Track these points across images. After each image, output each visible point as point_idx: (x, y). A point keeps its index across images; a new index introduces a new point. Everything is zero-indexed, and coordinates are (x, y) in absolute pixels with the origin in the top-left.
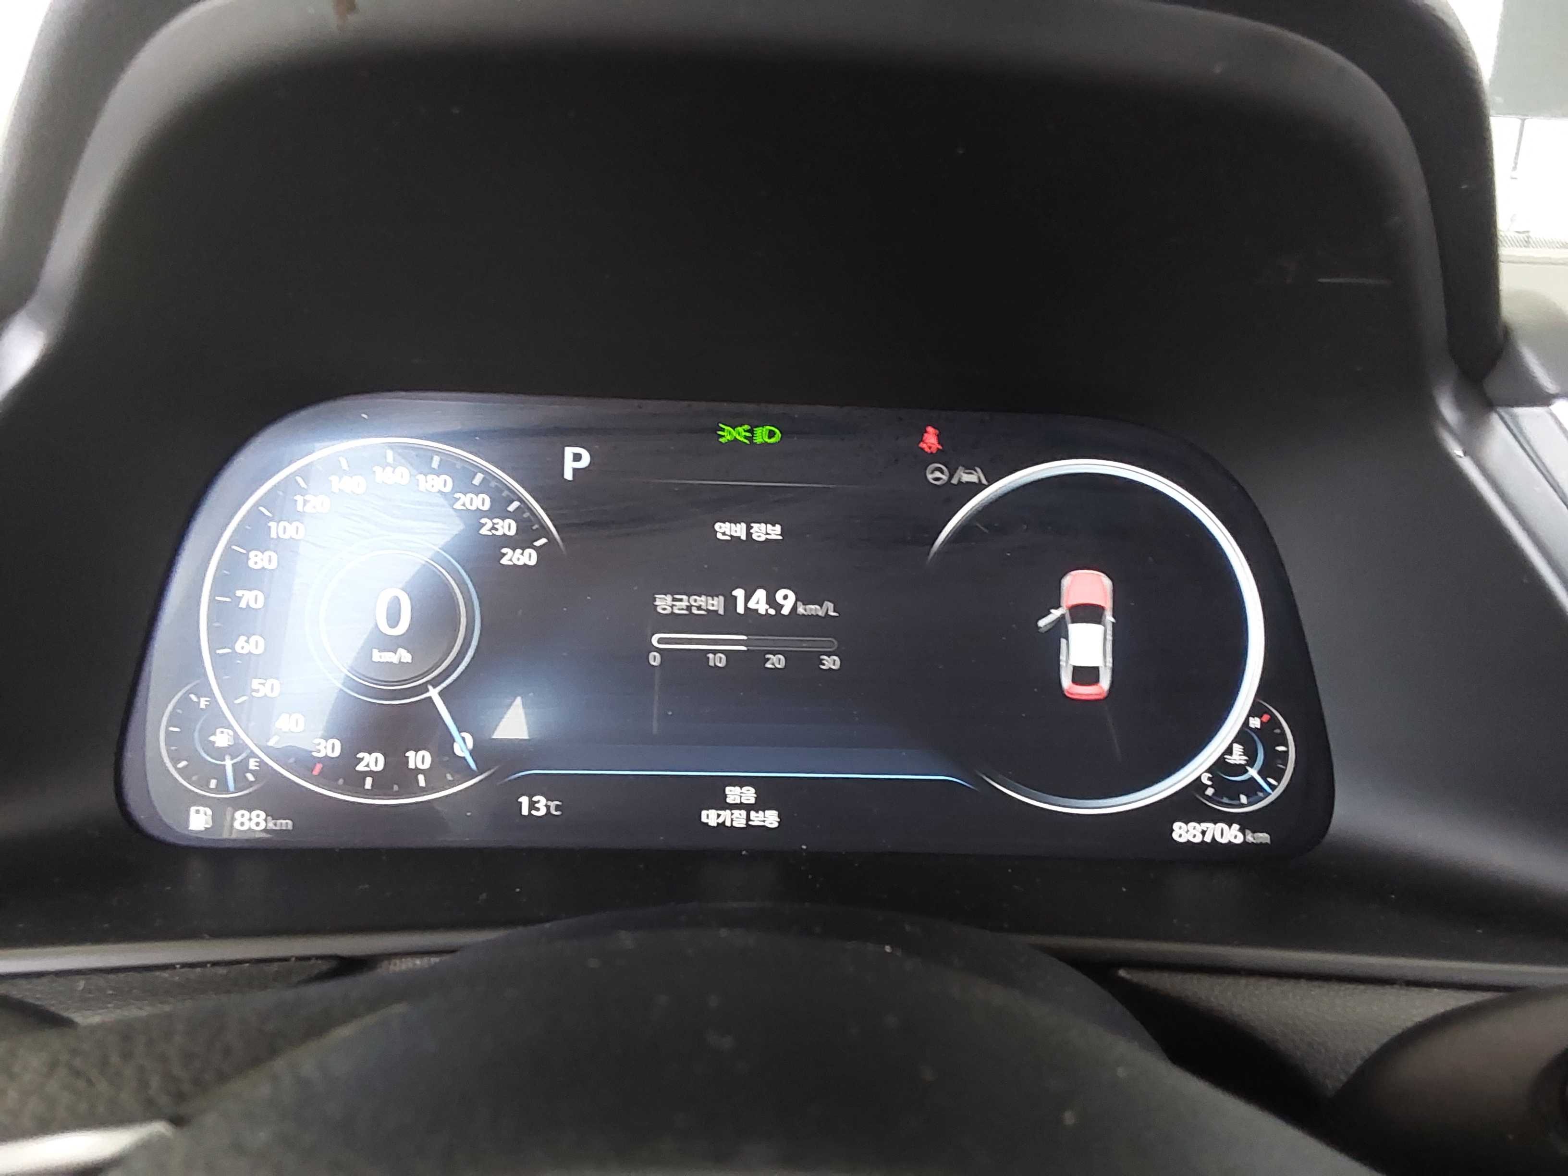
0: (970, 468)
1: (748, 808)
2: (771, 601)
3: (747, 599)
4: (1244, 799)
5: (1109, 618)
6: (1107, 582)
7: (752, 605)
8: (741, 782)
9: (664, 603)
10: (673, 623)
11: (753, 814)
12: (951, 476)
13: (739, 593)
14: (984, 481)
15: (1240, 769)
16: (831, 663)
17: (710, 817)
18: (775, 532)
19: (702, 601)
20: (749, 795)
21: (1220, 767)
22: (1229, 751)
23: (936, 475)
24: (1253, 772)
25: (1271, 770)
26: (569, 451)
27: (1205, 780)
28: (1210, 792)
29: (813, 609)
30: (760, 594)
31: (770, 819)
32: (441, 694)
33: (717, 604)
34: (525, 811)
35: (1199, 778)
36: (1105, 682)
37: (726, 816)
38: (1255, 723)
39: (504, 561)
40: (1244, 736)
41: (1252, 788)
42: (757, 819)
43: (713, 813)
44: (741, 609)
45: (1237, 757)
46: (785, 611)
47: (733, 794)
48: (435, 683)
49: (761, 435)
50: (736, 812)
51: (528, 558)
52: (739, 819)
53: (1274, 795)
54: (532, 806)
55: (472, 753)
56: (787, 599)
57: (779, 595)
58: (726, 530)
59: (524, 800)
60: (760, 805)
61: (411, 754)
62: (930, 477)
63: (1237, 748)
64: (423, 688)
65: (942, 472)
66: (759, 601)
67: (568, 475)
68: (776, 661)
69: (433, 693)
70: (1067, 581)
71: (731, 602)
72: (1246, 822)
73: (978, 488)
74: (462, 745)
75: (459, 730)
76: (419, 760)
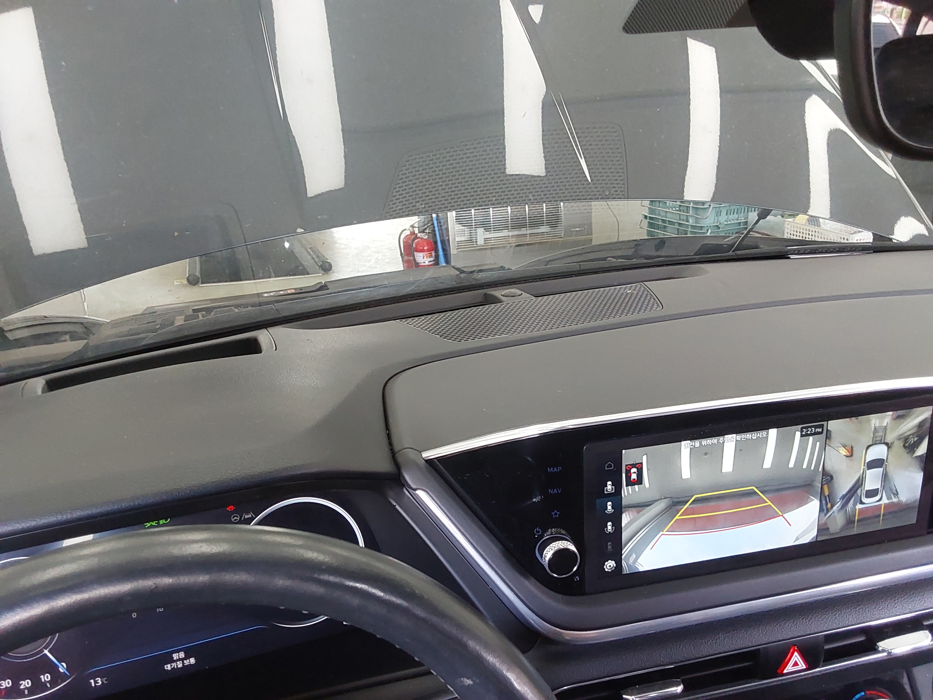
0: (247, 513)
1: (182, 660)
8: (178, 651)
11: (185, 661)
12: (241, 518)
14: (254, 516)
17: (168, 667)
20: (182, 655)
23: (235, 519)
31: (192, 661)
32: (49, 651)
34: (93, 685)
37: (174, 665)
42: (186, 662)
43: (169, 666)
47: (175, 656)
48: (46, 648)
50: (178, 663)
52: (180, 665)
54: (96, 682)
55: (67, 670)
59: (92, 681)
60: (186, 658)
61: (42, 677)
62: (233, 520)
64: (42, 651)
65: (238, 517)
69: (46, 652)
73: (252, 519)
74: (62, 668)
75: (60, 662)
76: (46, 678)
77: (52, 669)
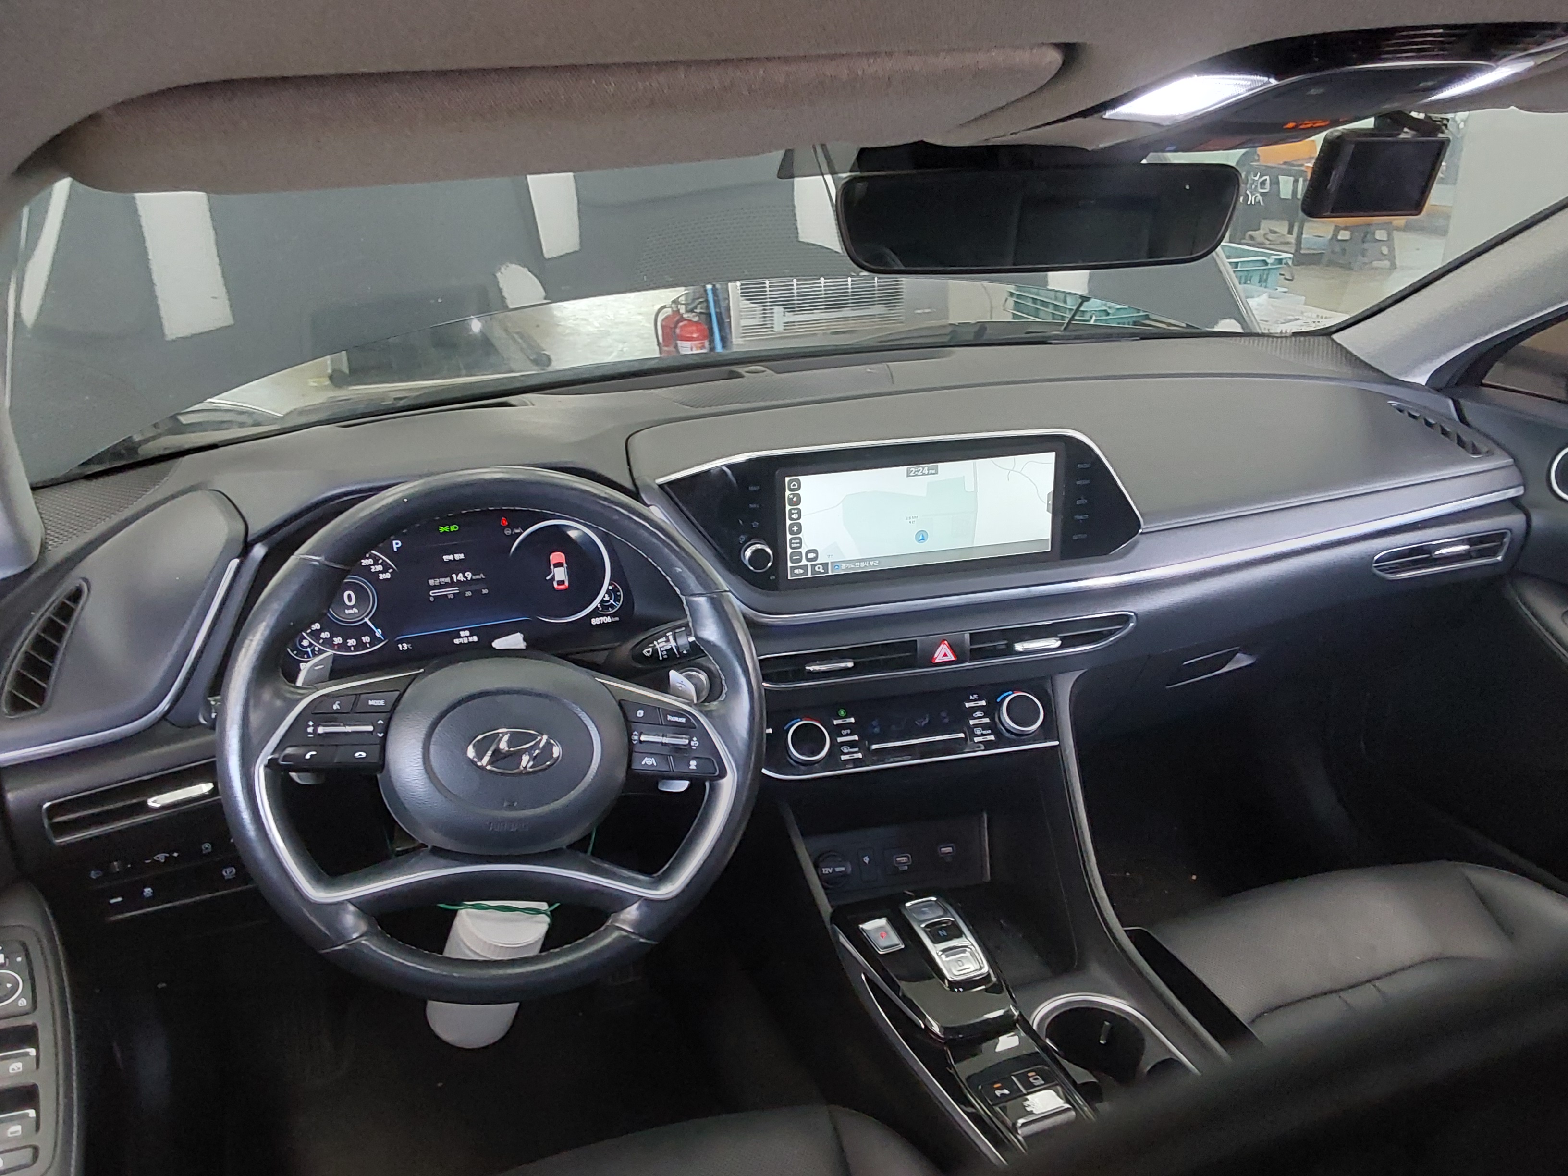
0: (517, 528)
1: (467, 637)
2: (464, 576)
3: (457, 576)
4: (610, 609)
5: (565, 565)
6: (563, 555)
7: (459, 578)
8: (464, 630)
9: (432, 582)
10: (435, 587)
11: (469, 638)
12: (512, 532)
13: (454, 576)
14: (522, 531)
15: (608, 601)
16: (485, 591)
17: (457, 641)
18: (462, 556)
19: (443, 580)
20: (467, 633)
21: (603, 601)
22: (604, 597)
23: (508, 532)
24: (612, 601)
25: (617, 600)
26: (394, 542)
27: (599, 606)
28: (600, 609)
29: (478, 577)
30: (461, 575)
31: (475, 639)
32: (370, 620)
33: (448, 580)
34: (401, 649)
35: (597, 607)
36: (567, 583)
37: (461, 640)
38: (611, 588)
39: (381, 578)
40: (608, 592)
41: (612, 606)
42: (471, 639)
44: (455, 580)
45: (607, 598)
46: (469, 579)
47: (462, 633)
48: (367, 616)
49: (453, 528)
50: (464, 639)
51: (387, 576)
52: (466, 641)
53: (618, 607)
54: (403, 647)
55: (382, 635)
56: (469, 575)
57: (466, 574)
58: (446, 558)
59: (400, 646)
60: (471, 635)
61: (363, 638)
62: (506, 533)
63: (607, 595)
64: (363, 619)
66: (460, 577)
67: (395, 550)
68: (468, 594)
69: (367, 620)
70: (551, 557)
71: (452, 578)
72: (612, 615)
73: (520, 534)
74: (378, 633)
75: (377, 628)
76: (366, 639)
77: (371, 633)
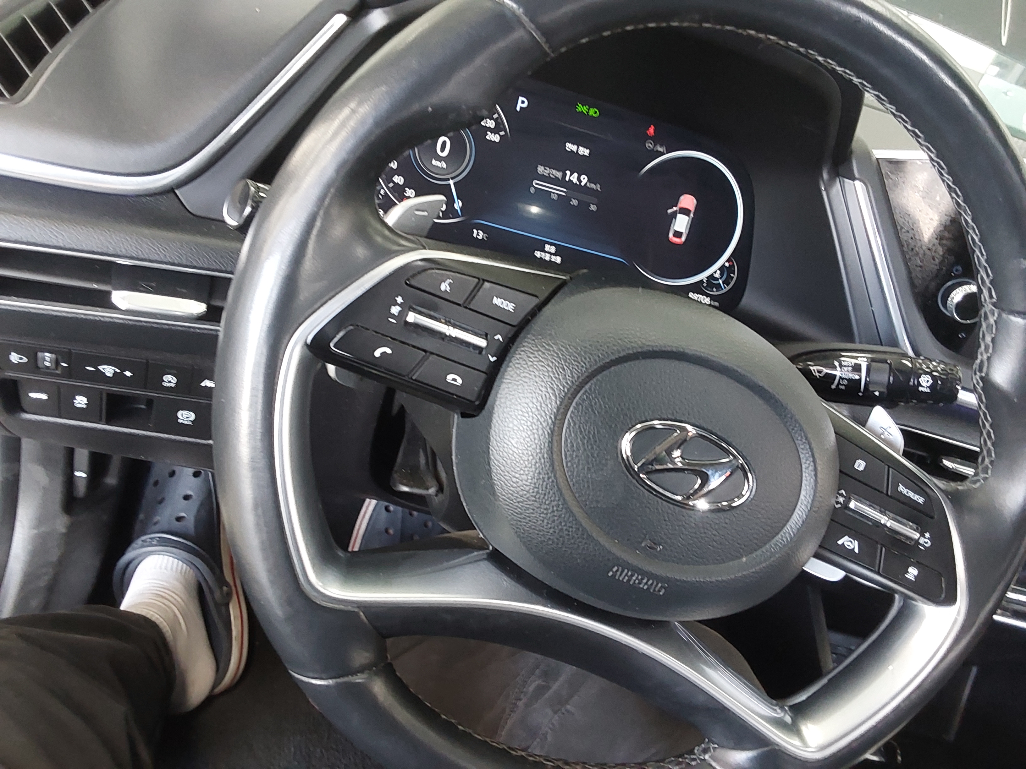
0: (661, 145)
1: (551, 254)
2: (579, 179)
3: (571, 175)
4: (715, 290)
5: (692, 215)
6: (695, 201)
7: (571, 178)
8: (551, 244)
9: (540, 169)
10: (543, 178)
11: (552, 256)
12: (654, 147)
13: (568, 173)
14: (665, 152)
15: (717, 279)
16: (593, 208)
17: (538, 254)
18: (586, 152)
19: (554, 172)
20: (553, 249)
21: (711, 277)
22: (715, 272)
23: (649, 145)
24: (721, 281)
25: (726, 282)
26: (521, 99)
27: (705, 281)
28: (705, 285)
29: (593, 186)
30: (576, 175)
31: (558, 260)
32: (455, 184)
33: (559, 175)
34: (475, 235)
35: (702, 281)
36: (683, 238)
37: (543, 255)
38: (727, 264)
39: (487, 137)
40: (722, 269)
41: (718, 287)
42: (554, 258)
43: (539, 252)
44: (567, 179)
45: (717, 275)
46: (583, 184)
47: (547, 248)
48: (452, 178)
49: (592, 112)
50: (547, 254)
51: (496, 138)
52: (547, 257)
53: (725, 290)
54: (478, 234)
55: (461, 209)
56: (584, 179)
57: (583, 176)
58: (570, 147)
59: (475, 231)
60: (555, 254)
62: (647, 145)
63: (718, 272)
64: (448, 180)
65: (652, 144)
66: (574, 178)
67: (518, 109)
68: (574, 202)
69: (451, 182)
70: (682, 198)
71: (564, 175)
72: (713, 298)
73: (662, 154)
74: (458, 205)
75: (458, 198)
77: (450, 201)
